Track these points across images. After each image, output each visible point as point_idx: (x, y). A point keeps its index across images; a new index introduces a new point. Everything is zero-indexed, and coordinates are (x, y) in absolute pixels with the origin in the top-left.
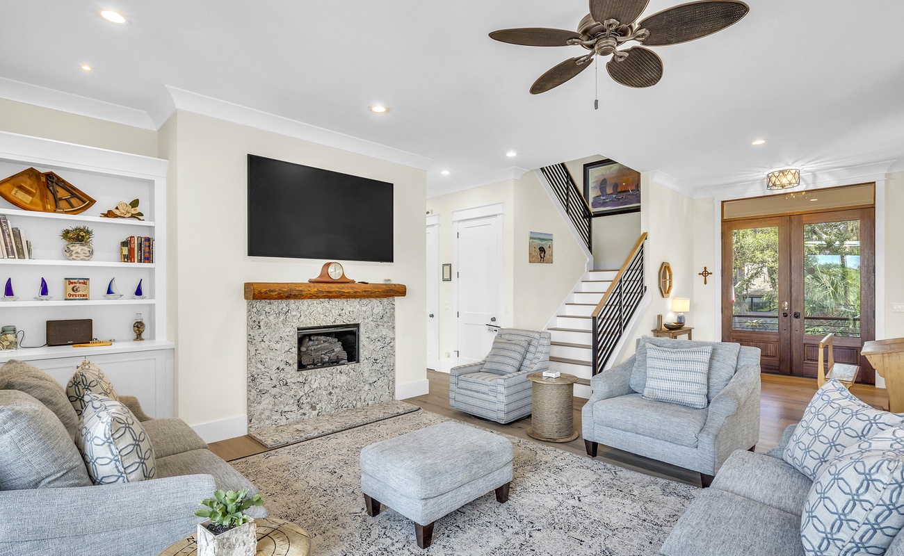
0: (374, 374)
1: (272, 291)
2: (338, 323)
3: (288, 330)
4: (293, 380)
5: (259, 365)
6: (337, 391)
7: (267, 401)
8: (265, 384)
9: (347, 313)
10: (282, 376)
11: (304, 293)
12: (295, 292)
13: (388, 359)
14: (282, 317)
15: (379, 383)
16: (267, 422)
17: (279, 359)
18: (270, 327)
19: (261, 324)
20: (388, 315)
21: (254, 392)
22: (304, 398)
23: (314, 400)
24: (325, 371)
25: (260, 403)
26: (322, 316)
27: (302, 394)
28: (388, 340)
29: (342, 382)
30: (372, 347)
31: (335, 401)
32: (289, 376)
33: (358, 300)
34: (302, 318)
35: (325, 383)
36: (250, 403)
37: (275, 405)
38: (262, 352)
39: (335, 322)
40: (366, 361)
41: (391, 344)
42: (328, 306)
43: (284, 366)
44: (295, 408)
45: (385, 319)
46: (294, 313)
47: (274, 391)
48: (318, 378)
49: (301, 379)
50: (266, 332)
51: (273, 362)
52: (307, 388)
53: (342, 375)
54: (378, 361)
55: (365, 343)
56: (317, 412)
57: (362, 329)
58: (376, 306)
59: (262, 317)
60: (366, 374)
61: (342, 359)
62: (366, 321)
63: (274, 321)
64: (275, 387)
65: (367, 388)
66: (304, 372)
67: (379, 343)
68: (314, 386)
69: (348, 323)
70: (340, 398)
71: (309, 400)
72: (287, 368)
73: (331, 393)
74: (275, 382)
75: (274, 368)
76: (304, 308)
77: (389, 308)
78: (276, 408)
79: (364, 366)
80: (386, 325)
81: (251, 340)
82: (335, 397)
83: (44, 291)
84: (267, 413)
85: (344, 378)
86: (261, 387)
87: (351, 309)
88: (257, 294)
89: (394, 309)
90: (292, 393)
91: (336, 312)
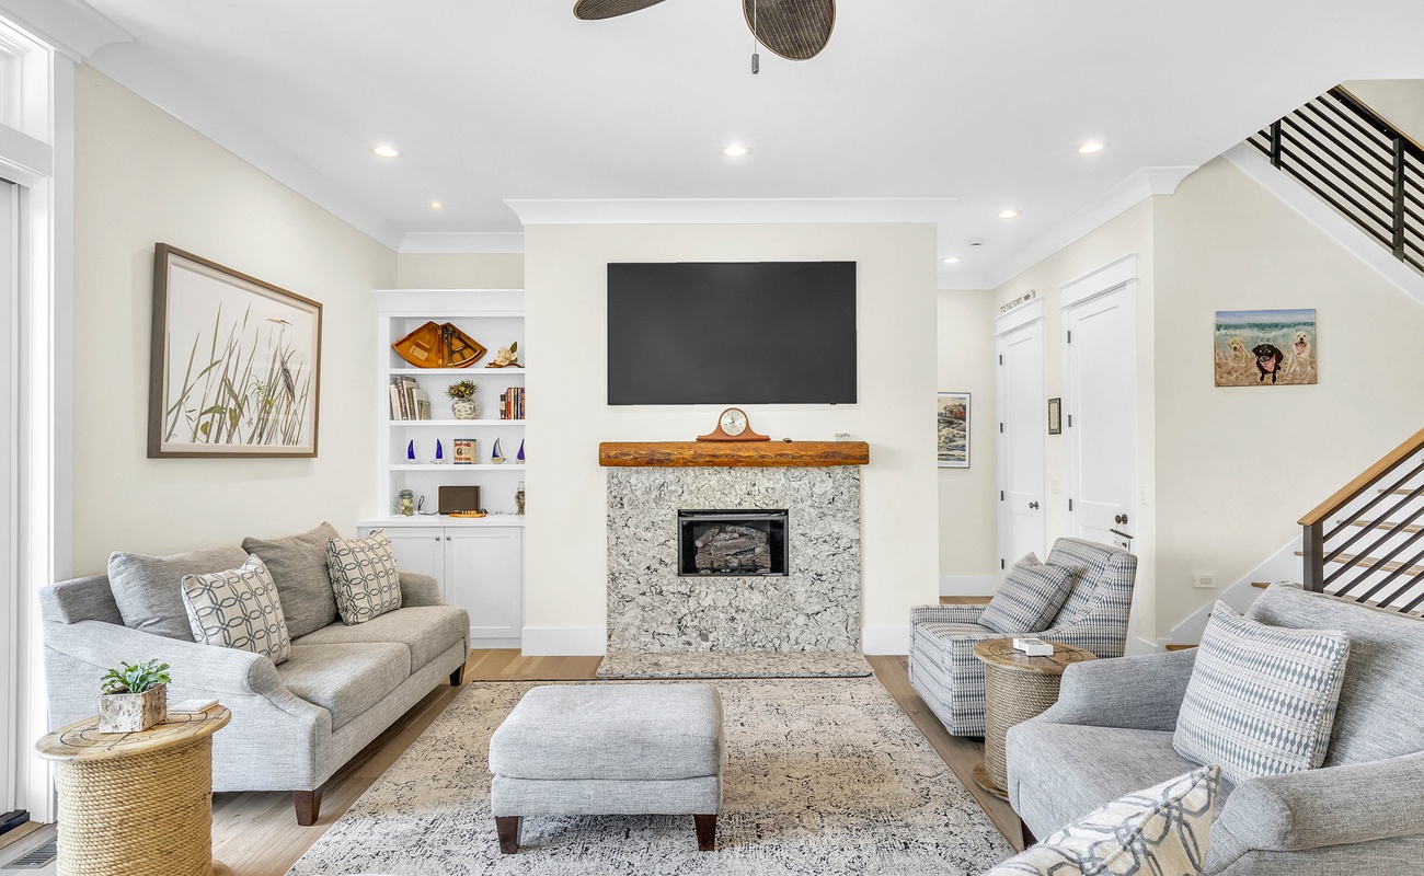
0: (814, 600)
1: (625, 455)
2: (746, 506)
3: (663, 512)
4: (671, 588)
5: (621, 560)
6: (745, 616)
7: (632, 613)
8: (630, 588)
9: (763, 491)
10: (655, 580)
11: (672, 457)
12: (658, 457)
13: (846, 578)
14: (655, 493)
15: (827, 616)
16: (633, 644)
17: (651, 554)
18: (637, 507)
19: (625, 501)
20: (845, 497)
21: (614, 597)
22: (688, 618)
23: (704, 624)
24: (724, 582)
25: (622, 614)
26: (718, 495)
27: (684, 611)
28: (844, 543)
29: (753, 603)
30: (810, 552)
31: (740, 633)
32: (665, 582)
33: (783, 470)
34: (685, 496)
35: (723, 600)
36: (611, 612)
37: (643, 620)
38: (626, 541)
39: (740, 504)
40: (798, 574)
41: (852, 551)
42: (728, 478)
43: (658, 566)
44: (674, 631)
45: (838, 504)
46: (672, 488)
47: (642, 600)
48: (712, 591)
49: (683, 589)
50: (631, 513)
51: (641, 558)
52: (692, 604)
53: (755, 593)
54: (824, 578)
55: (796, 543)
56: (709, 644)
57: (792, 520)
58: (820, 482)
59: (625, 492)
60: (800, 597)
61: (763, 567)
62: (800, 506)
63: (642, 499)
64: (644, 594)
65: (801, 620)
66: (689, 579)
67: (826, 546)
68: (706, 602)
69: (765, 507)
70: (749, 629)
71: (696, 622)
72: (662, 569)
73: (733, 619)
74: (644, 588)
75: (643, 566)
76: (689, 480)
77: (847, 484)
78: (646, 626)
79: (796, 583)
80: (839, 515)
81: (611, 523)
82: (741, 625)
83: (439, 455)
84: (633, 630)
85: (756, 598)
86: (623, 592)
87: (771, 484)
88: (614, 457)
89: (858, 487)
90: (670, 607)
91: (742, 488)
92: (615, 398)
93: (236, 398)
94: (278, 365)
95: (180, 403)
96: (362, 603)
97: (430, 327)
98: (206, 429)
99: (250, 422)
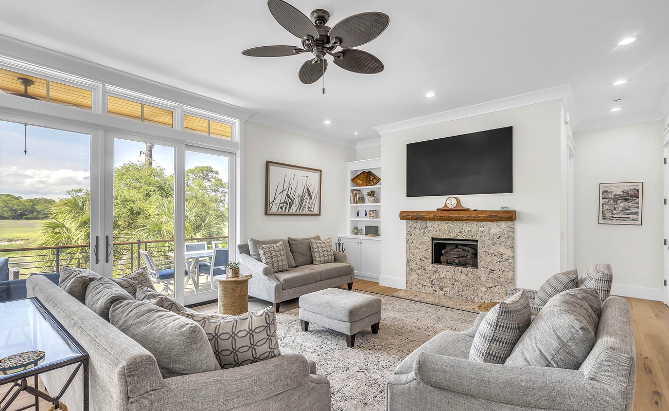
0: (491, 281)
1: (408, 216)
2: (459, 238)
3: (426, 238)
4: (428, 268)
5: (411, 255)
6: (459, 284)
7: (415, 276)
8: (414, 266)
9: (467, 232)
10: (423, 264)
11: (425, 217)
12: (420, 216)
13: (506, 273)
14: (423, 231)
15: (496, 289)
16: (415, 287)
17: (421, 254)
18: (416, 235)
19: (412, 233)
20: (506, 236)
21: (408, 269)
22: (435, 281)
23: (441, 284)
24: (451, 268)
25: (411, 275)
26: (447, 232)
27: (434, 278)
28: (505, 257)
29: (462, 278)
30: (488, 259)
31: (456, 290)
32: (427, 265)
33: (476, 223)
34: (434, 232)
35: (449, 276)
36: (407, 274)
37: (419, 279)
38: (412, 248)
39: (456, 236)
40: (482, 269)
41: (509, 261)
42: (451, 226)
43: (424, 259)
44: (430, 285)
45: (502, 239)
46: (429, 229)
47: (418, 271)
48: (445, 271)
49: (433, 269)
50: (414, 238)
51: (418, 255)
52: (437, 275)
53: (462, 274)
54: (495, 272)
55: (482, 255)
56: (444, 292)
57: (480, 245)
58: (495, 228)
59: (412, 230)
60: (483, 279)
61: (469, 264)
62: (483, 239)
63: (418, 233)
64: (419, 269)
65: (484, 289)
66: (436, 265)
67: (495, 258)
68: (442, 276)
69: (467, 238)
70: (460, 289)
71: (438, 283)
72: (425, 260)
73: (453, 284)
74: (419, 267)
75: (418, 258)
76: (436, 226)
77: (507, 230)
78: (419, 281)
79: (482, 273)
80: (503, 244)
81: (407, 241)
82: (457, 287)
83: (366, 215)
84: (415, 282)
85: (463, 277)
86: (411, 267)
87: (470, 229)
88: (404, 216)
89: (513, 232)
90: (428, 275)
91: (457, 230)
92: (409, 194)
93: (291, 199)
94: (306, 189)
95: (273, 201)
96: (318, 259)
97: (364, 172)
98: (281, 208)
99: (296, 206)
